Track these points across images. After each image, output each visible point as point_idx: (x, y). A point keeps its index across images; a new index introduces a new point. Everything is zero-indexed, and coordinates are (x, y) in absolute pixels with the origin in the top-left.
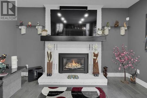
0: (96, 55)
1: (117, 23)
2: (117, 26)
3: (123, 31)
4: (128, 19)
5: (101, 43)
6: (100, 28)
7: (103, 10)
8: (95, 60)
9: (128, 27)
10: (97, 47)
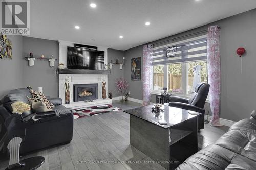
0: (104, 84)
1: (117, 61)
2: (117, 63)
3: (121, 67)
4: (124, 58)
5: (107, 75)
6: (107, 64)
7: (109, 50)
8: (103, 88)
9: (124, 64)
10: (104, 78)
